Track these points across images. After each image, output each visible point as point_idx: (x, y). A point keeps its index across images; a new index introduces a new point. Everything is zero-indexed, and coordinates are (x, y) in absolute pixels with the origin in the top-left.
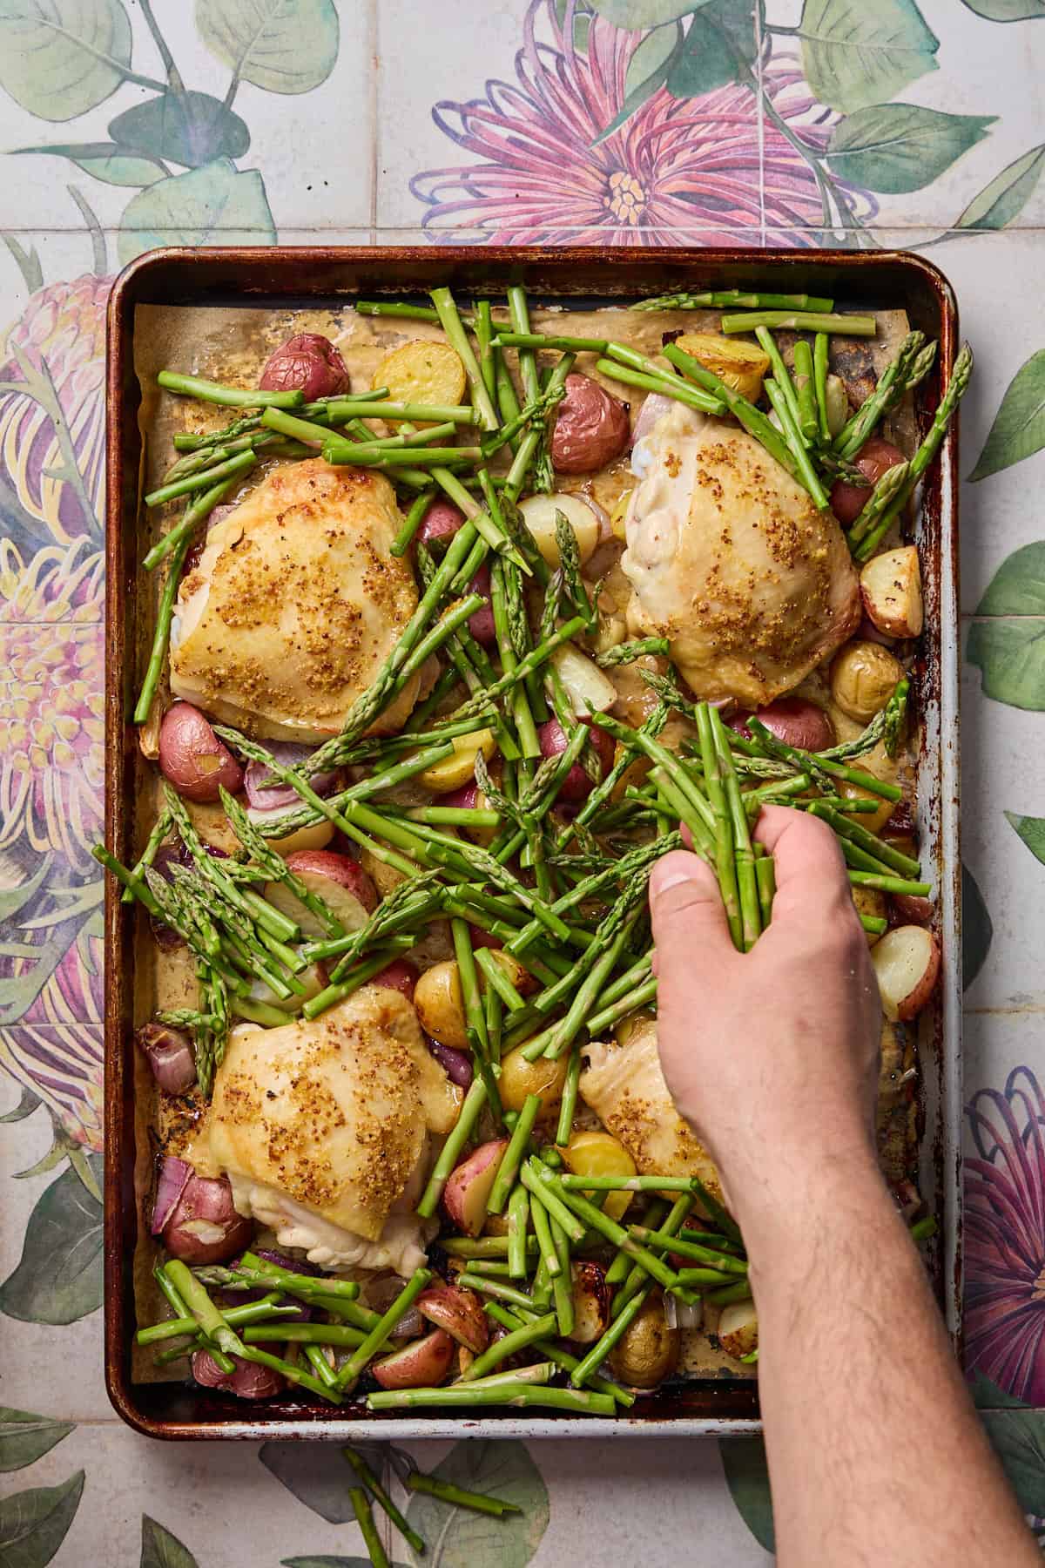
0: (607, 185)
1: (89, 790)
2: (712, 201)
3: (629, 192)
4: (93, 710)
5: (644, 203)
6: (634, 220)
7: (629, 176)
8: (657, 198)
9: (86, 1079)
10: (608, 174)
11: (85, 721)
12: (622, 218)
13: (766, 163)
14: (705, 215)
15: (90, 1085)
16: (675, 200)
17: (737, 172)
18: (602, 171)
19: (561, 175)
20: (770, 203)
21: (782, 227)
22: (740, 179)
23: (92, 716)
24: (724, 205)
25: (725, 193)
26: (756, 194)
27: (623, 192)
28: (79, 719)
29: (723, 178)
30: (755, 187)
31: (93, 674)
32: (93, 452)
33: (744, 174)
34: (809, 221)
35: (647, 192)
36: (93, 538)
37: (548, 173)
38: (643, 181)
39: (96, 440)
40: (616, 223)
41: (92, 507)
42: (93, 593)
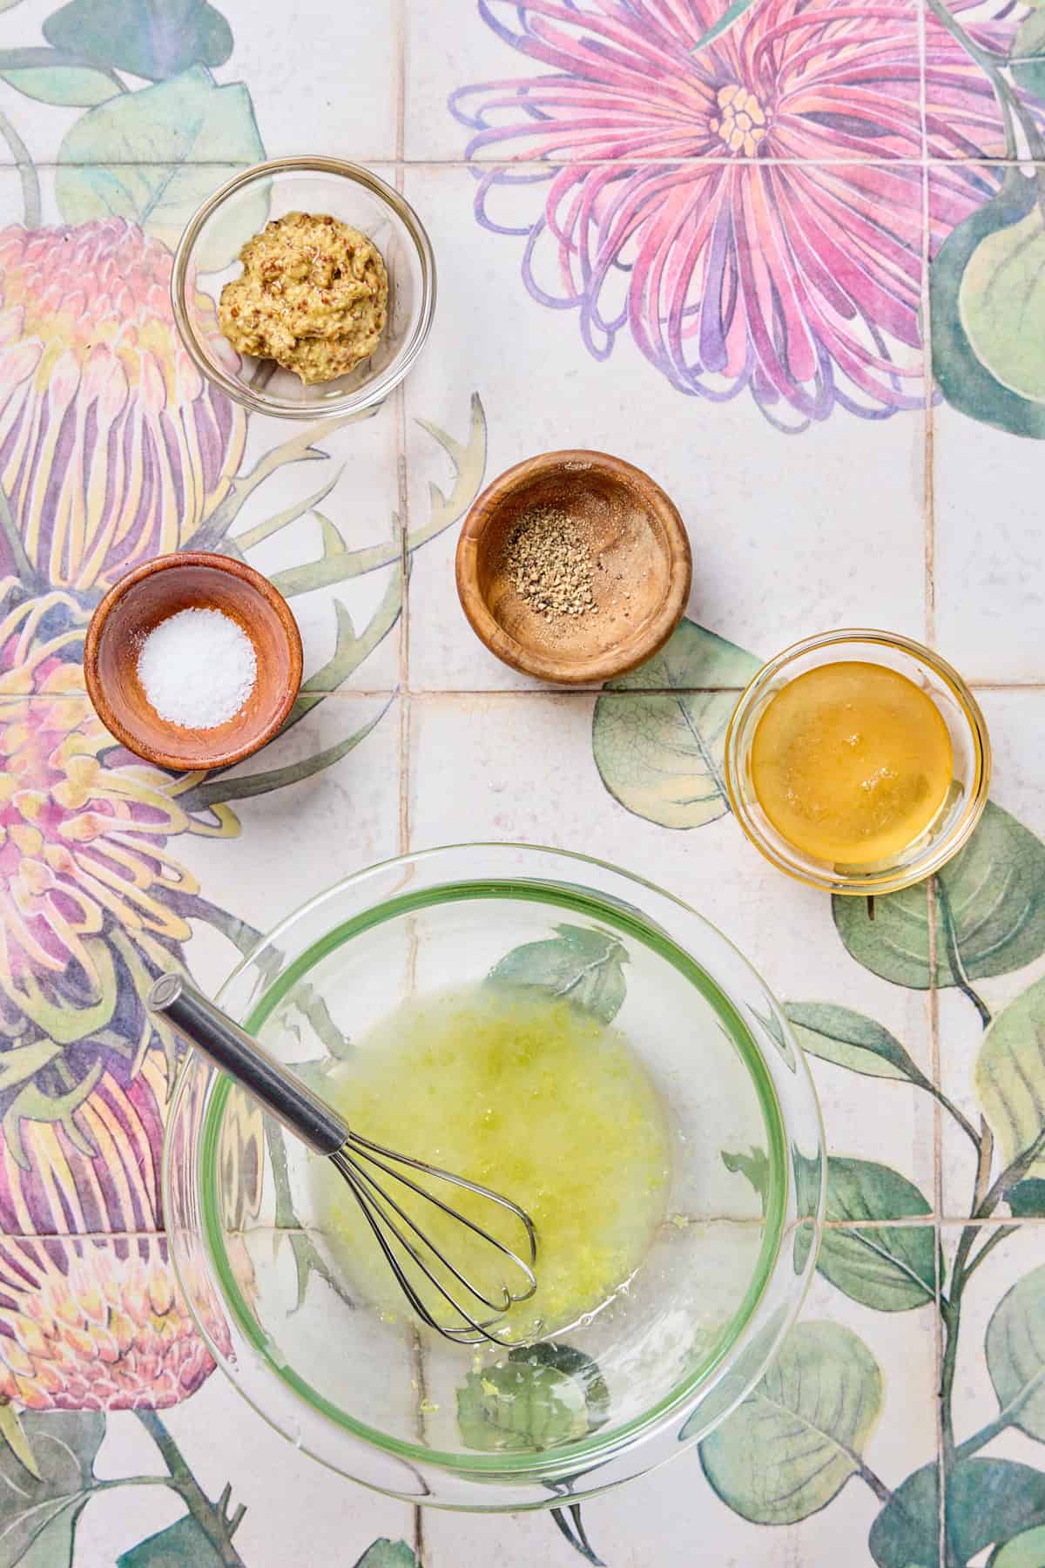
0: (715, 102)
1: (21, 923)
2: (856, 123)
3: (744, 111)
4: (24, 812)
5: (765, 126)
6: (751, 149)
7: (744, 91)
8: (782, 120)
9: (15, 1309)
10: (716, 88)
11: (12, 828)
12: (734, 147)
13: (928, 73)
14: (847, 143)
15: (22, 1320)
16: (806, 123)
17: (890, 86)
18: (707, 84)
19: (653, 88)
20: (933, 126)
21: (950, 159)
22: (892, 94)
23: (22, 820)
24: (871, 129)
26: (916, 115)
27: (736, 113)
28: (5, 826)
29: (868, 92)
30: (913, 104)
31: (24, 764)
32: (23, 465)
33: (899, 87)
34: (986, 150)
35: (769, 111)
36: (23, 581)
37: (634, 85)
38: (763, 97)
39: (27, 449)
40: (727, 154)
41: (22, 538)
42: (23, 655)
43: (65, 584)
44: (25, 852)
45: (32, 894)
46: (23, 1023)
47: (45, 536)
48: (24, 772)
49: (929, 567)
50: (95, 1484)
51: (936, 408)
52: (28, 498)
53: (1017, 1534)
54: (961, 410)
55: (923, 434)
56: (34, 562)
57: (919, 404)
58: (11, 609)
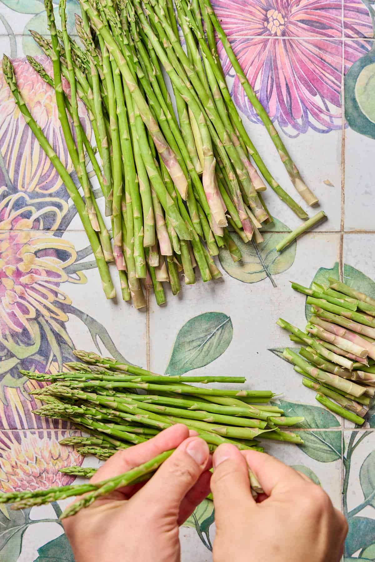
0: (266, 16)
1: (5, 314)
2: (318, 25)
3: (276, 19)
4: (7, 274)
5: (284, 25)
6: (279, 33)
7: (277, 12)
8: (291, 22)
10: (267, 11)
11: (3, 279)
12: (273, 32)
13: (345, 6)
14: (314, 31)
15: (4, 460)
16: (300, 24)
17: (331, 10)
18: (263, 9)
19: (243, 11)
20: (346, 26)
21: (353, 38)
22: (332, 13)
23: (7, 276)
24: (323, 26)
25: (325, 21)
26: (340, 22)
27: (274, 20)
29: (323, 13)
30: (339, 18)
31: (7, 256)
32: (9, 146)
33: (334, 11)
34: (366, 35)
35: (286, 19)
36: (8, 188)
37: (236, 9)
38: (284, 14)
39: (10, 140)
40: (270, 35)
41: (8, 172)
42: (8, 215)
43: (23, 189)
44: (7, 288)
45: (10, 303)
46: (6, 351)
47: (17, 172)
48: (8, 259)
49: (343, 188)
50: (30, 521)
51: (346, 130)
52: (10, 158)
53: (371, 545)
54: (355, 130)
55: (341, 139)
56: (12, 181)
57: (340, 128)
58: (4, 199)
